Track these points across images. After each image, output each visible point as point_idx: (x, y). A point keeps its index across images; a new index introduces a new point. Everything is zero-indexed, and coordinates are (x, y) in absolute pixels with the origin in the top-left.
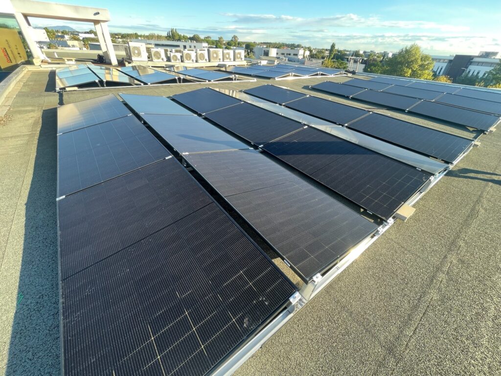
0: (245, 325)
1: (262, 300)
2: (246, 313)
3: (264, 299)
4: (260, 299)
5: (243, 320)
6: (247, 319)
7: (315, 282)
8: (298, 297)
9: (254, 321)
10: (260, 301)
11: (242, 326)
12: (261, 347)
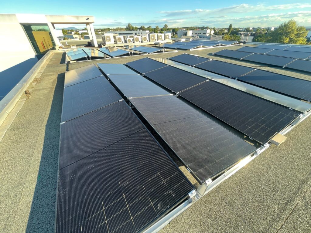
0: (158, 208)
1: (171, 193)
2: (160, 200)
3: (172, 192)
4: (169, 192)
5: (158, 205)
6: (160, 204)
7: (207, 184)
8: (194, 193)
9: (165, 206)
10: (169, 193)
11: (157, 209)
12: (169, 223)
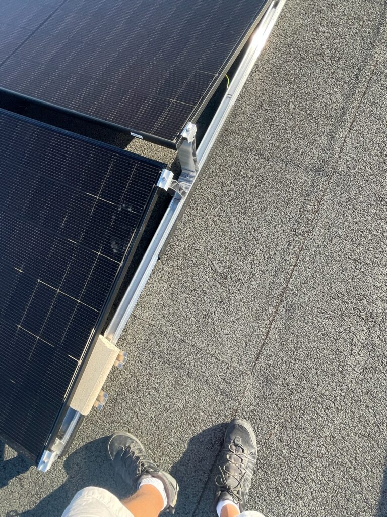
0: (115, 251)
2: (109, 236)
3: (124, 206)
4: (120, 209)
5: (111, 247)
6: (114, 243)
7: (186, 139)
9: (124, 239)
10: (121, 212)
11: (112, 254)
12: (159, 259)
